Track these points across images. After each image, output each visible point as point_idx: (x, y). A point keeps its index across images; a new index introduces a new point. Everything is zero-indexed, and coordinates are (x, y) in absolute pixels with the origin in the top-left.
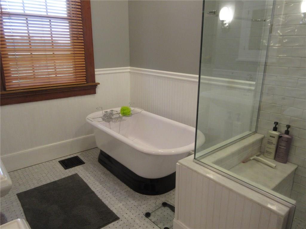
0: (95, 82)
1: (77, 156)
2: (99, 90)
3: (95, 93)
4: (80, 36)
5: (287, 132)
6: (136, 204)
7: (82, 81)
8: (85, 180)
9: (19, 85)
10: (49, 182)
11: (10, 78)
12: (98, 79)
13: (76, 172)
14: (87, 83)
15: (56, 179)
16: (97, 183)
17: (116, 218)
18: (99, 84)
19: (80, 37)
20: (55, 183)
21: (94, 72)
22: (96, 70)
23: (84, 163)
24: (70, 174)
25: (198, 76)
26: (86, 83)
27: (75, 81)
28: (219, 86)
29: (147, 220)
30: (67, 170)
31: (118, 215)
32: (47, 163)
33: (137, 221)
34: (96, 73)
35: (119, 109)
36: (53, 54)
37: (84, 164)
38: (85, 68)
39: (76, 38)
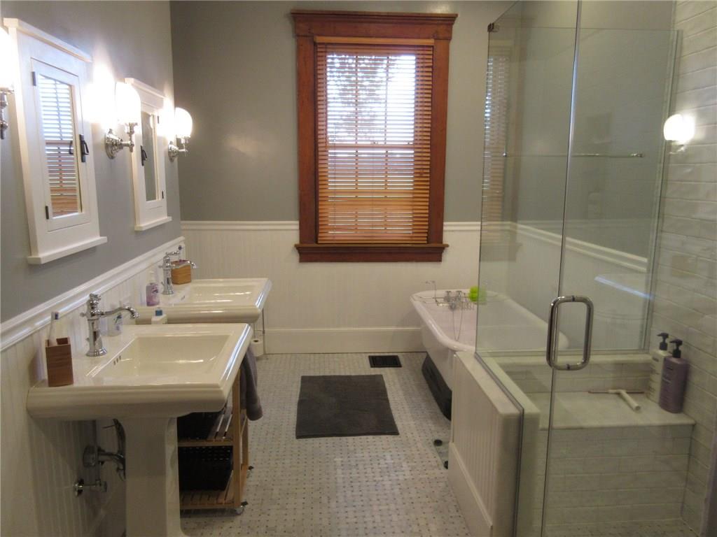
0: (442, 243)
1: (397, 356)
2: (447, 256)
3: (440, 260)
4: (425, 171)
5: (677, 354)
6: (433, 428)
7: (422, 240)
8: (387, 385)
9: (334, 237)
10: (343, 374)
11: (326, 227)
12: (447, 238)
13: (383, 373)
14: (428, 243)
15: (353, 374)
16: (401, 393)
17: (395, 432)
18: (447, 246)
19: (426, 173)
20: (349, 377)
21: (442, 226)
22: (445, 223)
23: (400, 366)
24: (373, 374)
25: (561, 237)
26: (426, 242)
27: (409, 239)
28: (608, 262)
29: (433, 448)
30: (372, 369)
31: (400, 432)
32: (354, 355)
33: (419, 445)
34: (445, 228)
35: (467, 291)
36: (386, 197)
37: (400, 368)
38: (427, 219)
39: (418, 175)
